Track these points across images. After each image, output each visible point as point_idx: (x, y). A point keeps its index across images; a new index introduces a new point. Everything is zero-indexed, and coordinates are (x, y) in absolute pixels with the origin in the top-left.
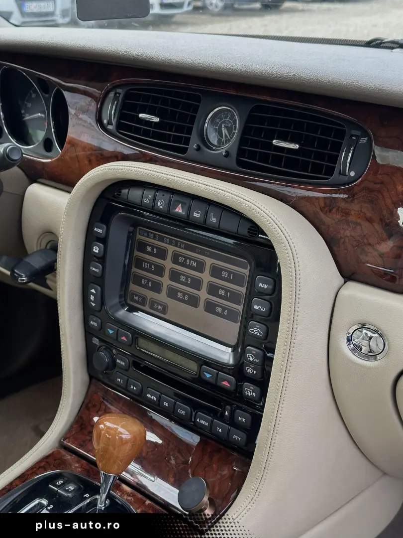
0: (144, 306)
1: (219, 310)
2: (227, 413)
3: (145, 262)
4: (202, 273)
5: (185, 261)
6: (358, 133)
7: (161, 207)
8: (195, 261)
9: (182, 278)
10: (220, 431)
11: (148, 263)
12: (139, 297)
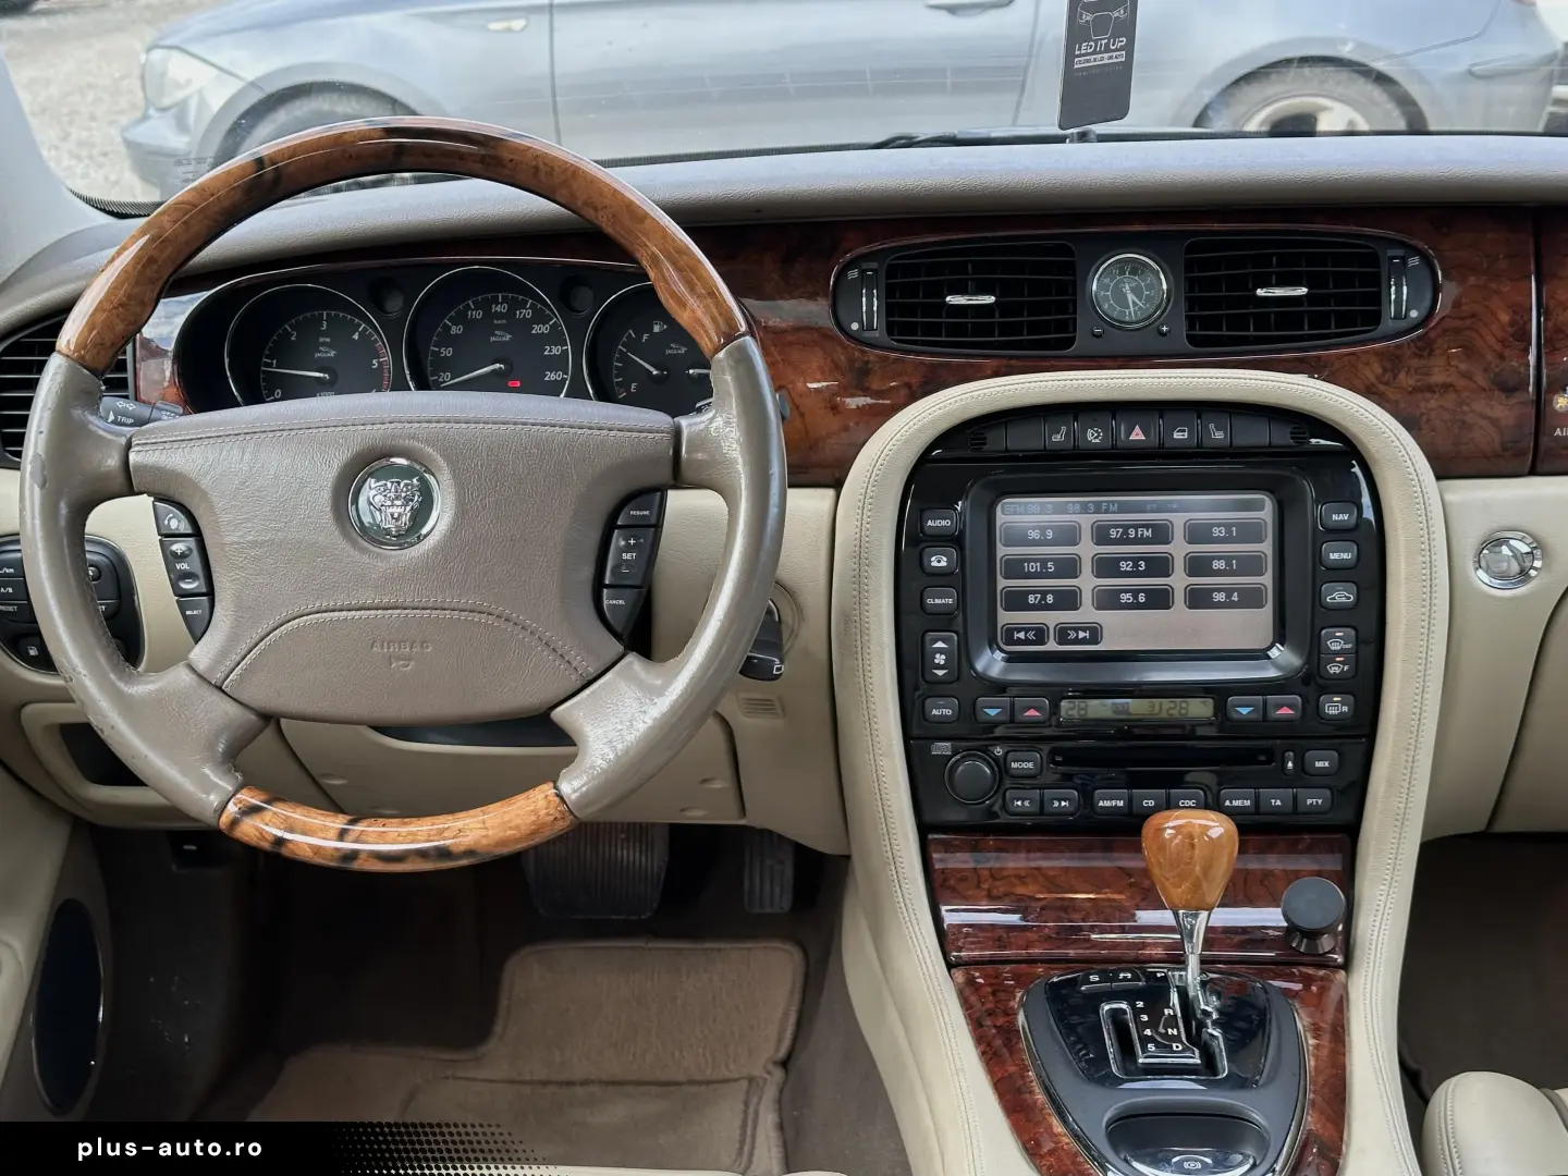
0: (1043, 643)
1: (1219, 597)
2: (1290, 765)
3: (1029, 561)
4: (1168, 543)
5: (1125, 532)
6: (1400, 252)
7: (1097, 441)
8: (1147, 527)
9: (1125, 566)
10: (1279, 803)
11: (1035, 561)
12: (1027, 630)
